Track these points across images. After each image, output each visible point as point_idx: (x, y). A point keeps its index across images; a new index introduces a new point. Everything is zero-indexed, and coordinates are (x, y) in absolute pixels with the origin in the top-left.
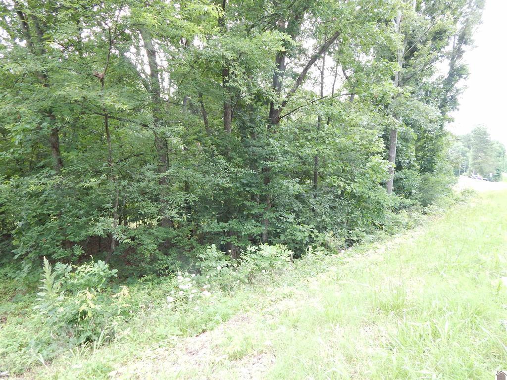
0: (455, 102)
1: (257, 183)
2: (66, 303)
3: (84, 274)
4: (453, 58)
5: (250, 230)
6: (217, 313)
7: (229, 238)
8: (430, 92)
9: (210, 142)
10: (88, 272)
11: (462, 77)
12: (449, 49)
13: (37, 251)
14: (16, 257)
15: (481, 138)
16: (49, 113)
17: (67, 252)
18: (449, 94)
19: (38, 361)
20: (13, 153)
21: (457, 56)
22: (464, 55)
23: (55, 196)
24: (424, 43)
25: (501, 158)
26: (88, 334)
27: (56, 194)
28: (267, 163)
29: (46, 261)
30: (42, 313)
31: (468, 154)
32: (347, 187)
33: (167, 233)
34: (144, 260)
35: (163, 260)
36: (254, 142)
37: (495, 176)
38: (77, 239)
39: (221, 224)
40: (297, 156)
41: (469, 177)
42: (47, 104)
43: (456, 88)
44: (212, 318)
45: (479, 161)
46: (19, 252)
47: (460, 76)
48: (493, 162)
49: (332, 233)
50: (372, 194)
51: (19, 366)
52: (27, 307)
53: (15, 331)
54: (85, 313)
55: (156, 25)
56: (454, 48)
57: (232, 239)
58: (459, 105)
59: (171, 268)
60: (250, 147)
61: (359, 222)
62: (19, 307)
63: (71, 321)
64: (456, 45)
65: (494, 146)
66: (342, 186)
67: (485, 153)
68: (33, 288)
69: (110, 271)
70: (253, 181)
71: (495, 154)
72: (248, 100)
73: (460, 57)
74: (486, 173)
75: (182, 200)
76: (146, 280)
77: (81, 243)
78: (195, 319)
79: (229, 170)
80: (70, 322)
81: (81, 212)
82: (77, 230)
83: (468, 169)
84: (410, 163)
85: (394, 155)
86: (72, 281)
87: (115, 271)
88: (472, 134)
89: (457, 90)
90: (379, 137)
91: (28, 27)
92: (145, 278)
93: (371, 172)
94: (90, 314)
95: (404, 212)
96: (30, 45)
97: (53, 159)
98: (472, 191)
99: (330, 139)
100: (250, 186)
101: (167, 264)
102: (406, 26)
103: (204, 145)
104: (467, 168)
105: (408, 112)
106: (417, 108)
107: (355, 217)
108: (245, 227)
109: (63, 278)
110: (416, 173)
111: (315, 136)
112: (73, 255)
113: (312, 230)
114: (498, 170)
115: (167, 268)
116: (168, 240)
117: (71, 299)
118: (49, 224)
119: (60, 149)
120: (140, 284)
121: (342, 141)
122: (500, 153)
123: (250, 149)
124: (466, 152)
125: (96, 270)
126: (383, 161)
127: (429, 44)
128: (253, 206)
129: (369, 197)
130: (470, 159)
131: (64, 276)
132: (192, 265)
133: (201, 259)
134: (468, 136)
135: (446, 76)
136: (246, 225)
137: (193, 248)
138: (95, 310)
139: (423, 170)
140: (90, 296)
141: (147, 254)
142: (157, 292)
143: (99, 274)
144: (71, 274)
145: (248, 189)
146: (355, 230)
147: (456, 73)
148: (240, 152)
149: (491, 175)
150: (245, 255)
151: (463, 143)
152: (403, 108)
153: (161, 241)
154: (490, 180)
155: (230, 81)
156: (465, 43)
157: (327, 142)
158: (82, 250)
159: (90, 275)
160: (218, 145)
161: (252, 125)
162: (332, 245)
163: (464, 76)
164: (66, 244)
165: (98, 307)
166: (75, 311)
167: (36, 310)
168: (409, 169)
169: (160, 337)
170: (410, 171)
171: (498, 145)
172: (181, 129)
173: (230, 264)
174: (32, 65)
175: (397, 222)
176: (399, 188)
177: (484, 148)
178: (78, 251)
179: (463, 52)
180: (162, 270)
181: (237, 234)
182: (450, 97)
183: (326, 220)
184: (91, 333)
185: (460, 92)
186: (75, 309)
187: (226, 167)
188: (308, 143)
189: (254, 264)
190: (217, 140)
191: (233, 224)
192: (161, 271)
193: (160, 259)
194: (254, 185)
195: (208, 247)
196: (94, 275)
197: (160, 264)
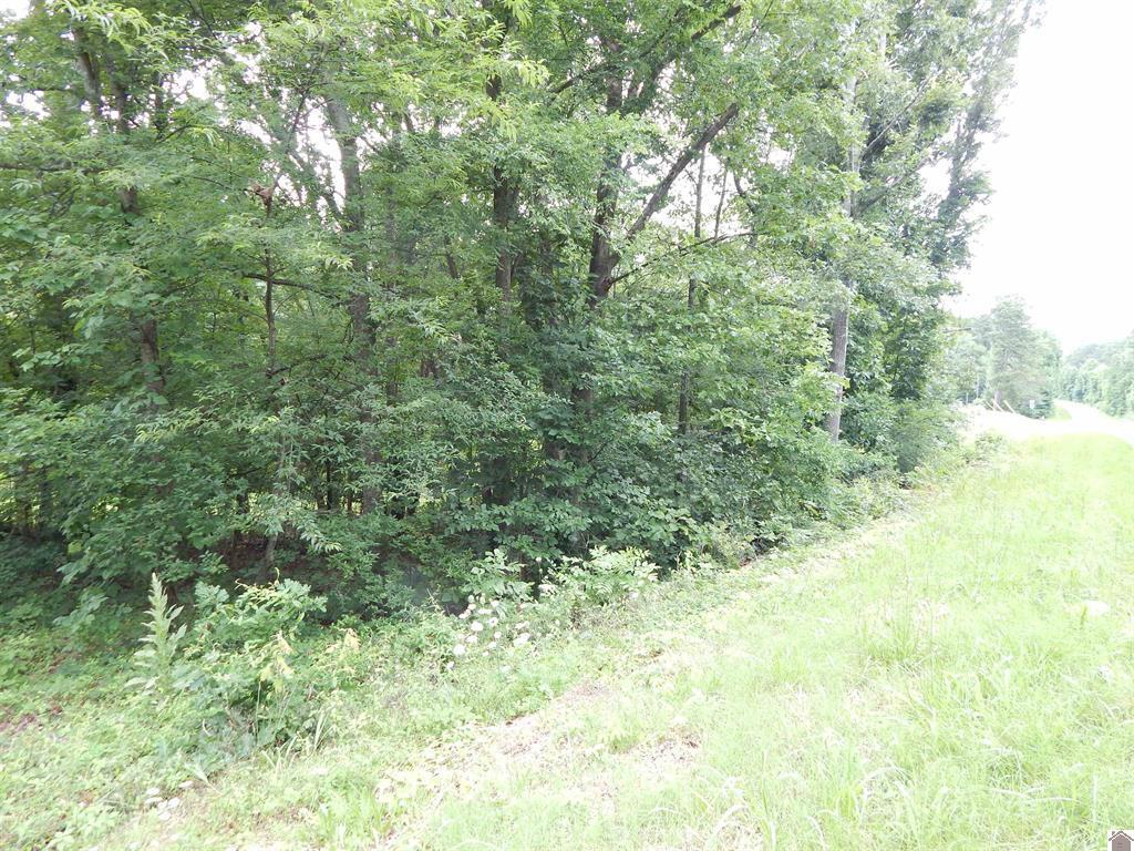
0: (963, 250)
4: (957, 159)
5: (560, 521)
8: (912, 229)
10: (267, 600)
11: (976, 199)
12: (949, 137)
15: (1011, 326)
17: (189, 568)
18: (950, 234)
21: (965, 154)
22: (981, 153)
24: (903, 128)
25: (1051, 369)
28: (593, 378)
29: (156, 584)
31: (983, 359)
32: (753, 430)
36: (566, 334)
37: (1038, 407)
38: (207, 540)
39: (497, 509)
40: (655, 364)
41: (988, 408)
43: (964, 221)
44: (531, 689)
45: (1007, 373)
46: (72, 568)
47: (973, 195)
48: (1036, 376)
49: (724, 525)
50: (803, 444)
54: (268, 686)
56: (960, 138)
58: (969, 256)
59: (394, 600)
60: (554, 343)
61: (777, 503)
63: (235, 704)
64: (962, 130)
65: (1037, 342)
66: (743, 427)
67: (1020, 357)
69: (312, 601)
70: (563, 416)
71: (1041, 360)
73: (971, 155)
74: (1022, 400)
83: (985, 392)
84: (872, 377)
85: (842, 363)
86: (231, 621)
87: (321, 600)
88: (993, 317)
89: (968, 226)
90: (819, 325)
93: (801, 397)
94: (277, 688)
95: (863, 483)
98: (999, 439)
99: (719, 329)
100: (558, 427)
102: (869, 94)
104: (981, 388)
105: (872, 271)
106: (890, 262)
107: (767, 492)
109: (214, 614)
110: (887, 401)
111: (687, 322)
113: (684, 518)
114: (1046, 393)
121: (745, 333)
122: (1050, 358)
124: (981, 354)
125: (284, 597)
126: (827, 375)
127: (915, 130)
129: (797, 450)
130: (989, 370)
131: (215, 610)
134: (984, 319)
135: (945, 194)
139: (900, 393)
141: (349, 572)
143: (291, 605)
144: (228, 606)
145: (552, 433)
146: (770, 519)
147: (964, 190)
149: (1032, 406)
150: (558, 570)
151: (974, 335)
152: (862, 265)
154: (1029, 415)
156: (983, 127)
157: (713, 336)
159: (268, 609)
162: (727, 549)
163: (981, 196)
166: (250, 680)
168: (871, 391)
170: (874, 394)
171: (1047, 340)
175: (851, 503)
176: (852, 430)
177: (1019, 346)
178: (215, 567)
179: (979, 145)
180: (375, 604)
181: (534, 530)
182: (953, 240)
183: (711, 497)
184: (283, 726)
185: (973, 229)
186: (248, 676)
188: (675, 338)
189: (580, 589)
191: (522, 508)
193: (368, 581)
194: (566, 425)
195: (487, 553)
196: (279, 608)
197: (370, 592)
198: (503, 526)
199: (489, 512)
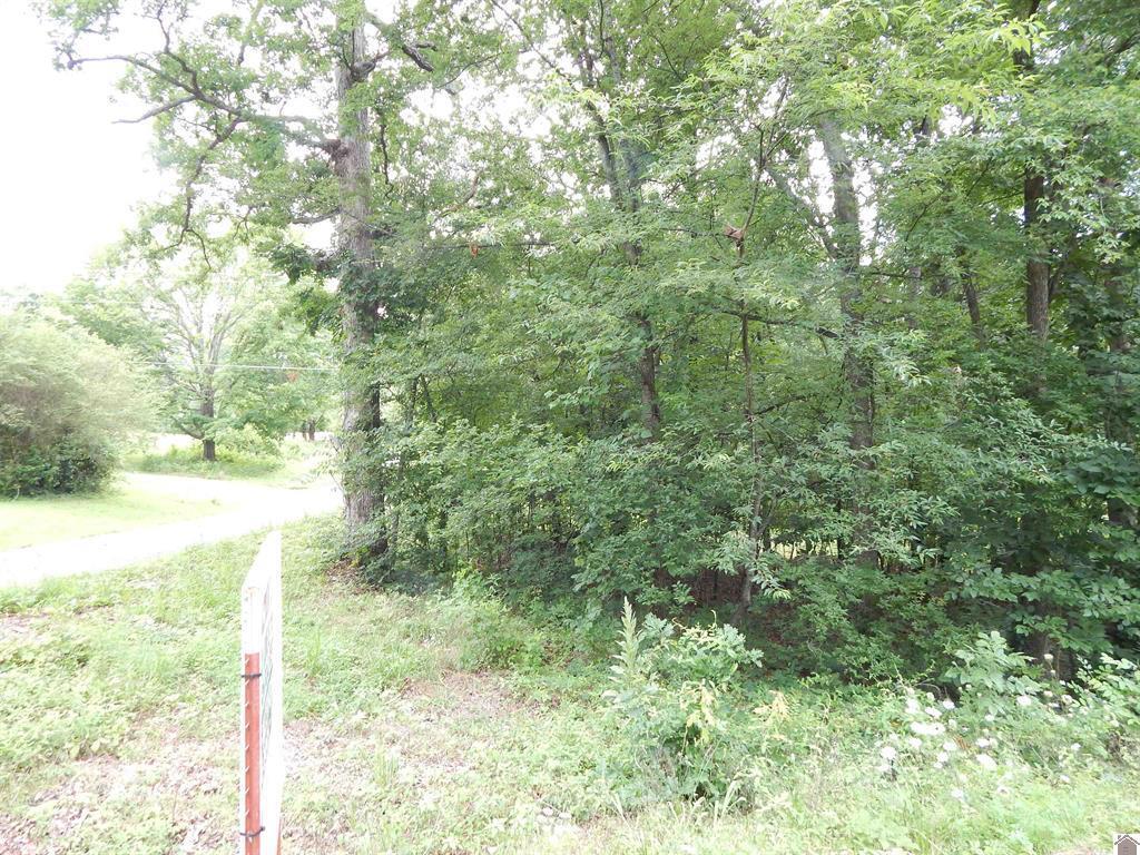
1: (1133, 474)
2: (661, 701)
3: (695, 648)
5: (1109, 606)
6: (1015, 822)
7: (1039, 618)
9: (989, 364)
10: (705, 644)
13: (612, 583)
14: (577, 588)
16: (641, 318)
17: (662, 595)
19: (612, 805)
20: (581, 396)
23: (646, 480)
26: (703, 779)
27: (647, 475)
29: (628, 607)
30: (616, 707)
33: (869, 581)
34: (812, 637)
35: (856, 645)
36: (1124, 360)
38: (680, 571)
39: (1016, 579)
42: (640, 303)
44: (1001, 831)
46: (581, 580)
51: (580, 806)
52: (590, 688)
53: (575, 733)
54: (695, 732)
55: (865, 104)
57: (1052, 625)
59: (878, 667)
60: (1109, 373)
62: (579, 685)
63: (669, 741)
68: (602, 653)
69: (748, 652)
70: (1119, 469)
72: (1110, 253)
75: (911, 509)
76: (818, 685)
77: (689, 580)
78: (952, 820)
79: (1045, 438)
80: (667, 741)
81: (691, 516)
82: (682, 552)
86: (673, 657)
87: (756, 654)
91: (613, 163)
92: (815, 679)
94: (705, 736)
96: (617, 194)
97: (644, 407)
100: (1111, 483)
101: (865, 655)
103: (972, 372)
108: (1095, 598)
109: (658, 647)
112: (674, 602)
115: (867, 665)
116: (870, 600)
117: (670, 696)
118: (633, 533)
119: (656, 386)
120: (804, 690)
123: (1111, 380)
125: (721, 643)
128: (1120, 539)
131: (659, 643)
132: (929, 670)
133: (962, 663)
136: (1096, 589)
137: (934, 626)
138: (713, 731)
140: (708, 697)
141: (821, 627)
142: (844, 720)
143: (726, 653)
144: (672, 642)
145: (1101, 490)
148: (1077, 389)
150: (1095, 675)
153: (853, 599)
155: (1054, 208)
158: (690, 593)
159: (707, 653)
160: (1009, 373)
161: (1117, 314)
164: (662, 578)
165: (721, 726)
166: (677, 721)
167: (606, 697)
169: (861, 839)
172: (917, 337)
173: (1049, 694)
174: (620, 232)
178: (683, 598)
180: (854, 667)
181: (1069, 612)
184: (706, 780)
186: (677, 718)
187: (1035, 430)
189: (1126, 707)
190: (1007, 359)
191: (1052, 581)
192: (851, 670)
193: (850, 640)
194: (1124, 481)
195: (981, 635)
196: (716, 653)
197: (850, 653)
198: (1023, 600)
199: (1005, 580)
